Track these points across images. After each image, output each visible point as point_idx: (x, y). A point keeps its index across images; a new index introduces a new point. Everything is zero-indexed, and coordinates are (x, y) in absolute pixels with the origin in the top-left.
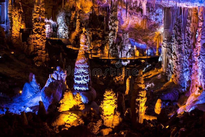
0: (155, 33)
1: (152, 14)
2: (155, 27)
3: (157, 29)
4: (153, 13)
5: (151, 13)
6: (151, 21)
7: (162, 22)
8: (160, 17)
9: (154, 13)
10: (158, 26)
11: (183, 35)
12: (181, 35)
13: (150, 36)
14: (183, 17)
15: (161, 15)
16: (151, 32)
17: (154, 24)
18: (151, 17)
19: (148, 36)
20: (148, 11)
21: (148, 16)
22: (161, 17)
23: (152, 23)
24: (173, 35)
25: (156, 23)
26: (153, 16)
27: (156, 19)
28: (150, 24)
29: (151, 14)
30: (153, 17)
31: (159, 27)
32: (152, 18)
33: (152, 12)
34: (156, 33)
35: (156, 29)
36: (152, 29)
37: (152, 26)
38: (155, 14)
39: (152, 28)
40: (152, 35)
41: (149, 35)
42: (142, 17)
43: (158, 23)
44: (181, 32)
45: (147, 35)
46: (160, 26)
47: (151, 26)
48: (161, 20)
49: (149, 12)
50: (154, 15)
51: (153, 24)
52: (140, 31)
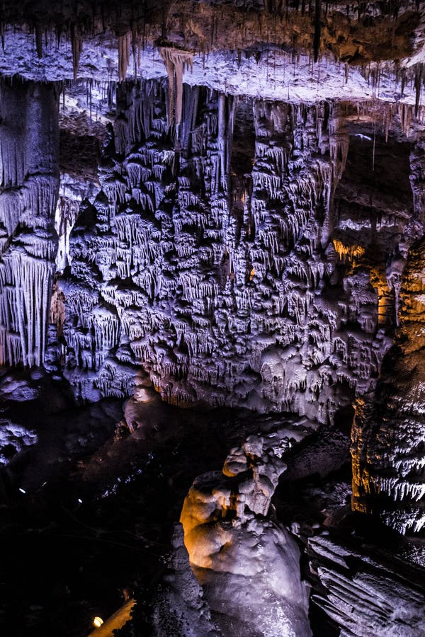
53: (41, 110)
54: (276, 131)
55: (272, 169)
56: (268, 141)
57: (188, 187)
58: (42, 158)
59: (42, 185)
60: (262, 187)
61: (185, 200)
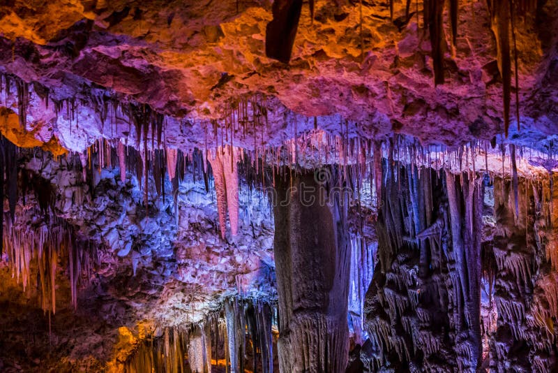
0: (116, 336)
1: (113, 208)
2: (124, 294)
3: (138, 306)
4: (115, 199)
5: (103, 204)
6: (101, 257)
7: (173, 260)
8: (161, 225)
9: (126, 205)
10: (146, 286)
11: (465, 355)
12: (454, 354)
13: (80, 354)
14: (455, 233)
15: (168, 210)
16: (90, 331)
17: (119, 277)
18: (105, 230)
19: (69, 353)
20: (87, 188)
21: (80, 223)
22: (168, 229)
23: (104, 265)
24: (369, 355)
25: (129, 268)
26: (120, 222)
27: (139, 243)
28: (94, 276)
29: (101, 208)
30: (119, 228)
31: (153, 292)
32: (112, 238)
33: (113, 193)
34: (123, 331)
35: (128, 307)
36: (106, 307)
37: (105, 287)
38: (131, 209)
39: (100, 298)
40: (96, 347)
41: (77, 347)
42: (38, 232)
43: (148, 263)
44: (453, 330)
45: (65, 349)
46: (161, 282)
47: (99, 290)
48: (172, 244)
49: (93, 197)
50: (123, 216)
51: (113, 272)
52: (16, 323)
53: (299, 214)
54: (517, 227)
55: (511, 290)
56: (506, 245)
57: (427, 325)
58: (304, 285)
59: (305, 327)
60: (505, 321)
61: (426, 345)
